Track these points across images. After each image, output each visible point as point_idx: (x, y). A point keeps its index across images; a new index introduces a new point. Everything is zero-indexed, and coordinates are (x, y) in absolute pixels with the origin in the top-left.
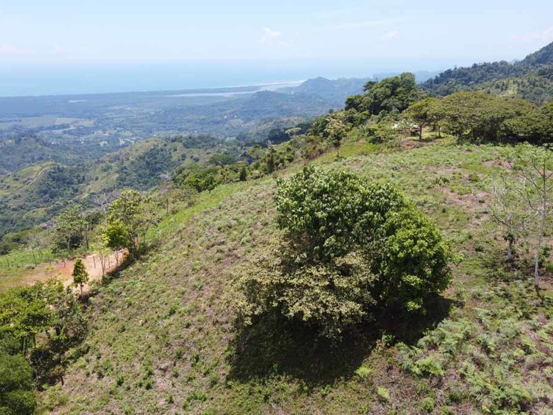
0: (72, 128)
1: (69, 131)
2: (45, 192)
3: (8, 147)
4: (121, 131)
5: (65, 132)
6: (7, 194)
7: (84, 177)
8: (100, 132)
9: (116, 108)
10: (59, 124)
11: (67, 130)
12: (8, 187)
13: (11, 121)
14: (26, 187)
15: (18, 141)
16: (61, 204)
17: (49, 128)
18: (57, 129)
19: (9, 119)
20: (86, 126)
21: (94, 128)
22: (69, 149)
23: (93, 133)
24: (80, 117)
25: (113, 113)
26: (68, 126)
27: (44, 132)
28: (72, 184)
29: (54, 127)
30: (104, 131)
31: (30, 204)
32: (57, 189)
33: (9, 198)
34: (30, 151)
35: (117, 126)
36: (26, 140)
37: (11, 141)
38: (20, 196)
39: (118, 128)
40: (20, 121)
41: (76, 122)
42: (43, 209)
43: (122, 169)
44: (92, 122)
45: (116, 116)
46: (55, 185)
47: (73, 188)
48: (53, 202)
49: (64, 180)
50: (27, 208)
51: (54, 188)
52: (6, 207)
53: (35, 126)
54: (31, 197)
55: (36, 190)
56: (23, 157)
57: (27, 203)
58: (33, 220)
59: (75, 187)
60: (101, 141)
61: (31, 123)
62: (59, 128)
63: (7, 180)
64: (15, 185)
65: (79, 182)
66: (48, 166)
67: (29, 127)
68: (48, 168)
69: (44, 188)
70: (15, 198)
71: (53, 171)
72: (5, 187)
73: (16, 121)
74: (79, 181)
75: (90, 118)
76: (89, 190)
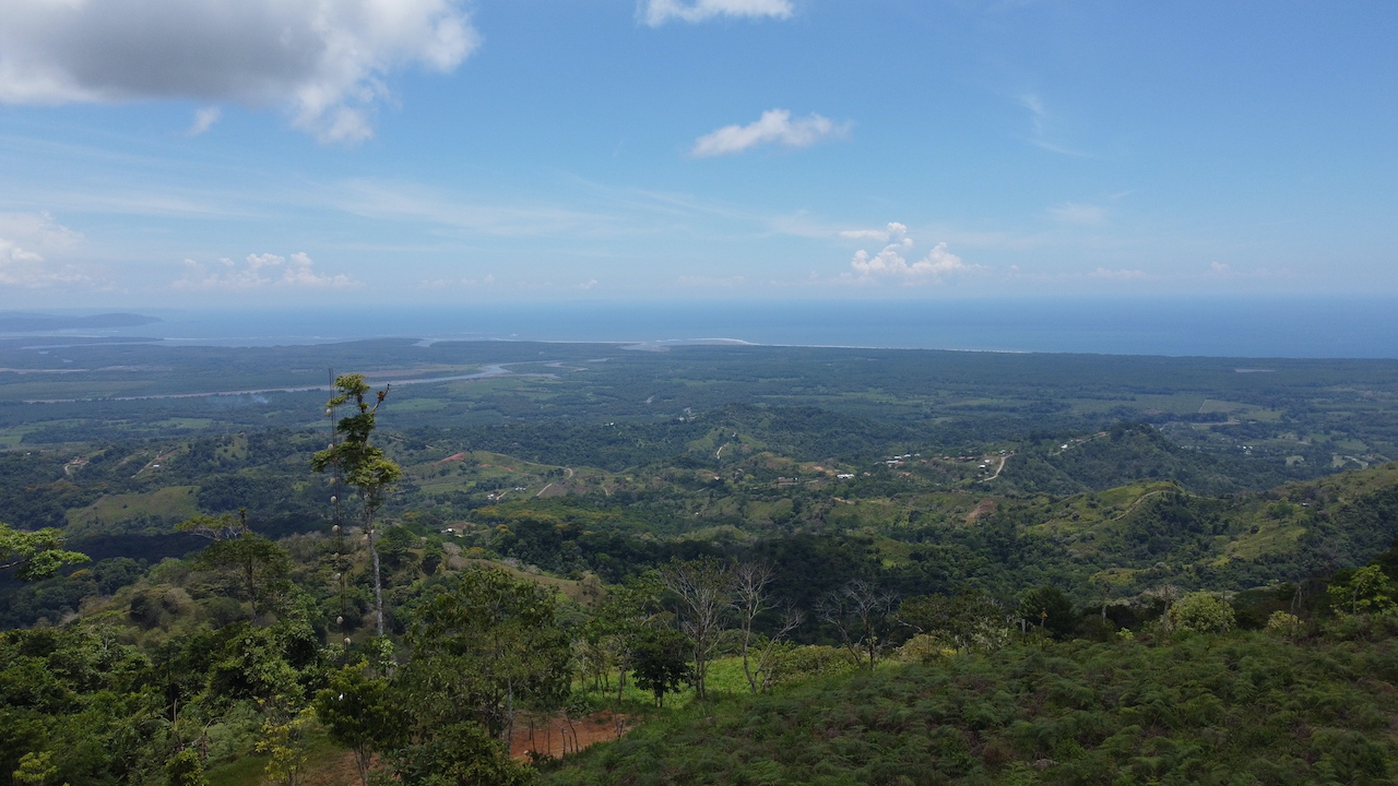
0: (1231, 422)
1: (1225, 427)
2: (1142, 540)
3: (1097, 445)
4: (1342, 438)
5: (1214, 429)
6: (1072, 529)
7: (1226, 522)
8: (1291, 436)
9: (1338, 389)
10: (1206, 412)
11: (1220, 424)
12: (1076, 518)
13: (1115, 398)
14: (1108, 522)
15: (1117, 435)
16: (1168, 567)
17: (1185, 418)
18: (1201, 422)
19: (1112, 395)
20: (1263, 421)
21: (1280, 427)
22: (1214, 461)
23: (1275, 437)
24: (1253, 402)
25: (1330, 401)
26: (1224, 417)
27: (1174, 424)
28: (1201, 532)
29: (1194, 418)
30: (1301, 435)
31: (1108, 557)
32: (1167, 537)
33: (1073, 537)
34: (1136, 457)
35: (1332, 428)
36: (1132, 435)
37: (1104, 434)
38: (1093, 538)
39: (1334, 433)
40: (1133, 399)
41: (1242, 411)
42: (1132, 571)
43: (1317, 520)
44: (1277, 414)
45: (1333, 407)
46: (1164, 529)
47: (1199, 541)
48: (1154, 561)
49: (1185, 522)
50: (1101, 563)
51: (1162, 534)
52: (1064, 552)
53: (1156, 412)
54: (1113, 543)
55: (1126, 531)
56: (1121, 466)
57: (1103, 554)
58: (1107, 587)
59: (1205, 539)
60: (1289, 454)
61: (1153, 406)
62: (1205, 420)
63: (1077, 504)
64: (1088, 516)
65: (1215, 532)
66: (1157, 490)
67: (1145, 412)
68: (1158, 492)
69: (1141, 531)
70: (1083, 540)
71: (1165, 499)
72: (1070, 517)
73: (1125, 399)
74: (1215, 528)
75: (1273, 407)
76: (1234, 551)
